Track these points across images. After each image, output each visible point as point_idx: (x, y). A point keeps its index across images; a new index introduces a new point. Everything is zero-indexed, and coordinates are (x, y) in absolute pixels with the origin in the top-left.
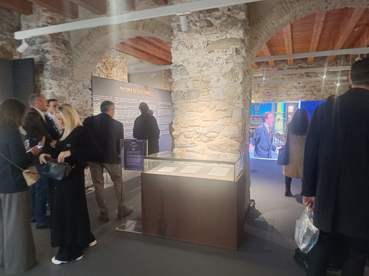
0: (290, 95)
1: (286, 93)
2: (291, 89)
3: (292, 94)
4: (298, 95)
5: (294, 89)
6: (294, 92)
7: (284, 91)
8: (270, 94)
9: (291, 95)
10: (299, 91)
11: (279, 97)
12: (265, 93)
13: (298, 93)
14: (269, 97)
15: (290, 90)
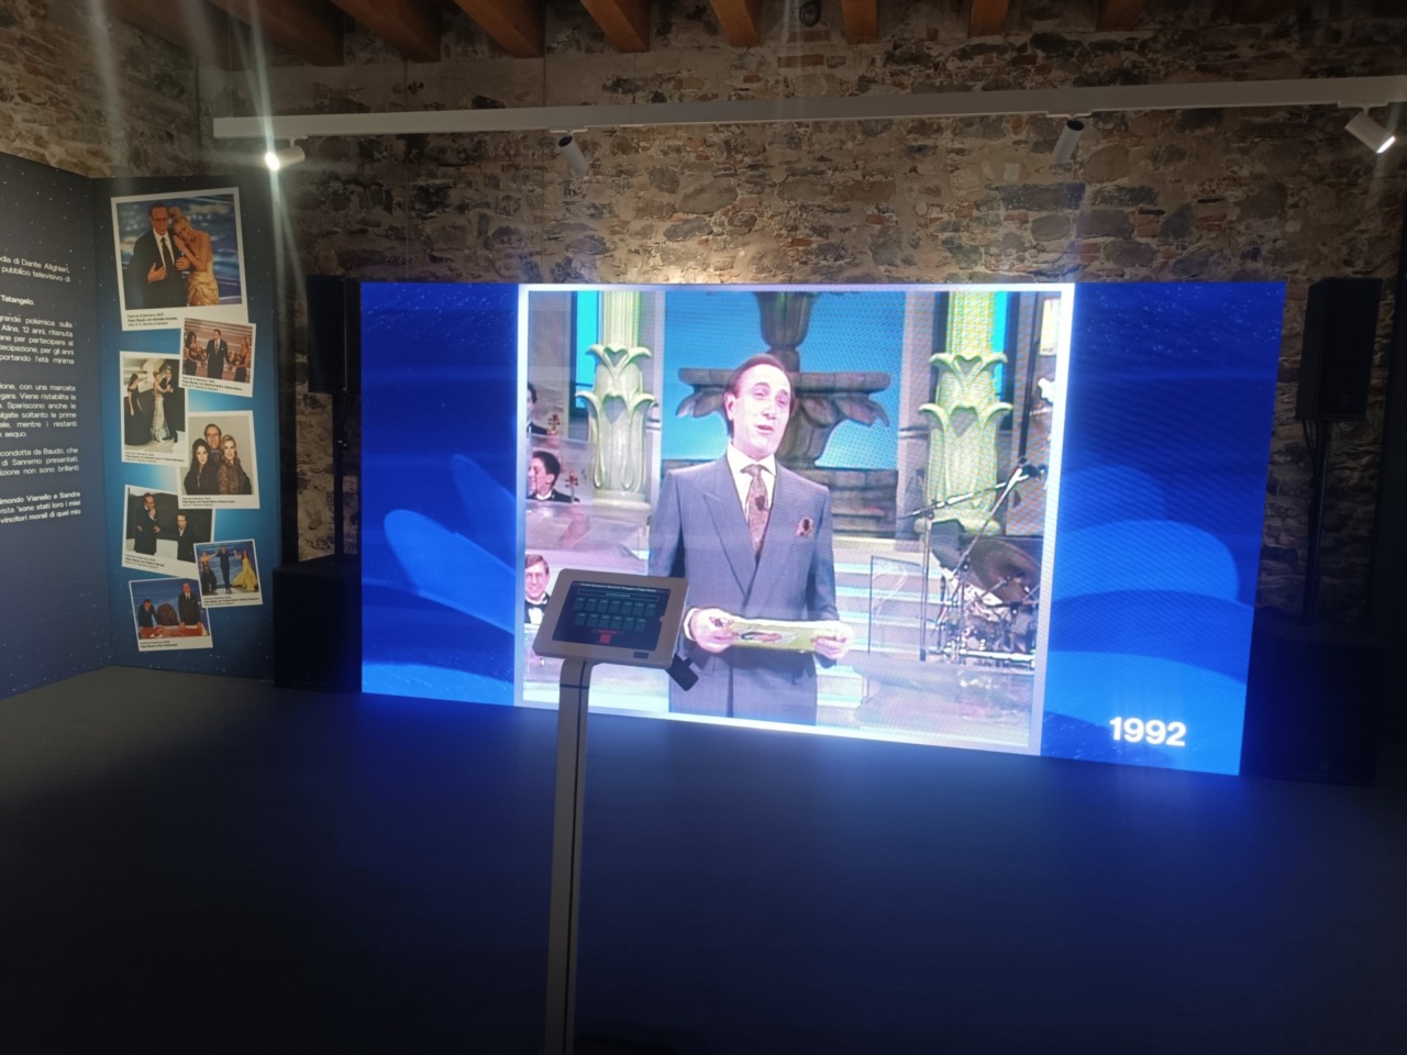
0: (975, 249)
1: (947, 235)
2: (977, 206)
3: (987, 246)
4: (1027, 255)
5: (1002, 212)
6: (1002, 231)
7: (933, 220)
8: (834, 239)
9: (982, 250)
10: (1035, 221)
11: (898, 262)
12: (800, 235)
13: (1028, 237)
14: (831, 262)
15: (975, 213)
